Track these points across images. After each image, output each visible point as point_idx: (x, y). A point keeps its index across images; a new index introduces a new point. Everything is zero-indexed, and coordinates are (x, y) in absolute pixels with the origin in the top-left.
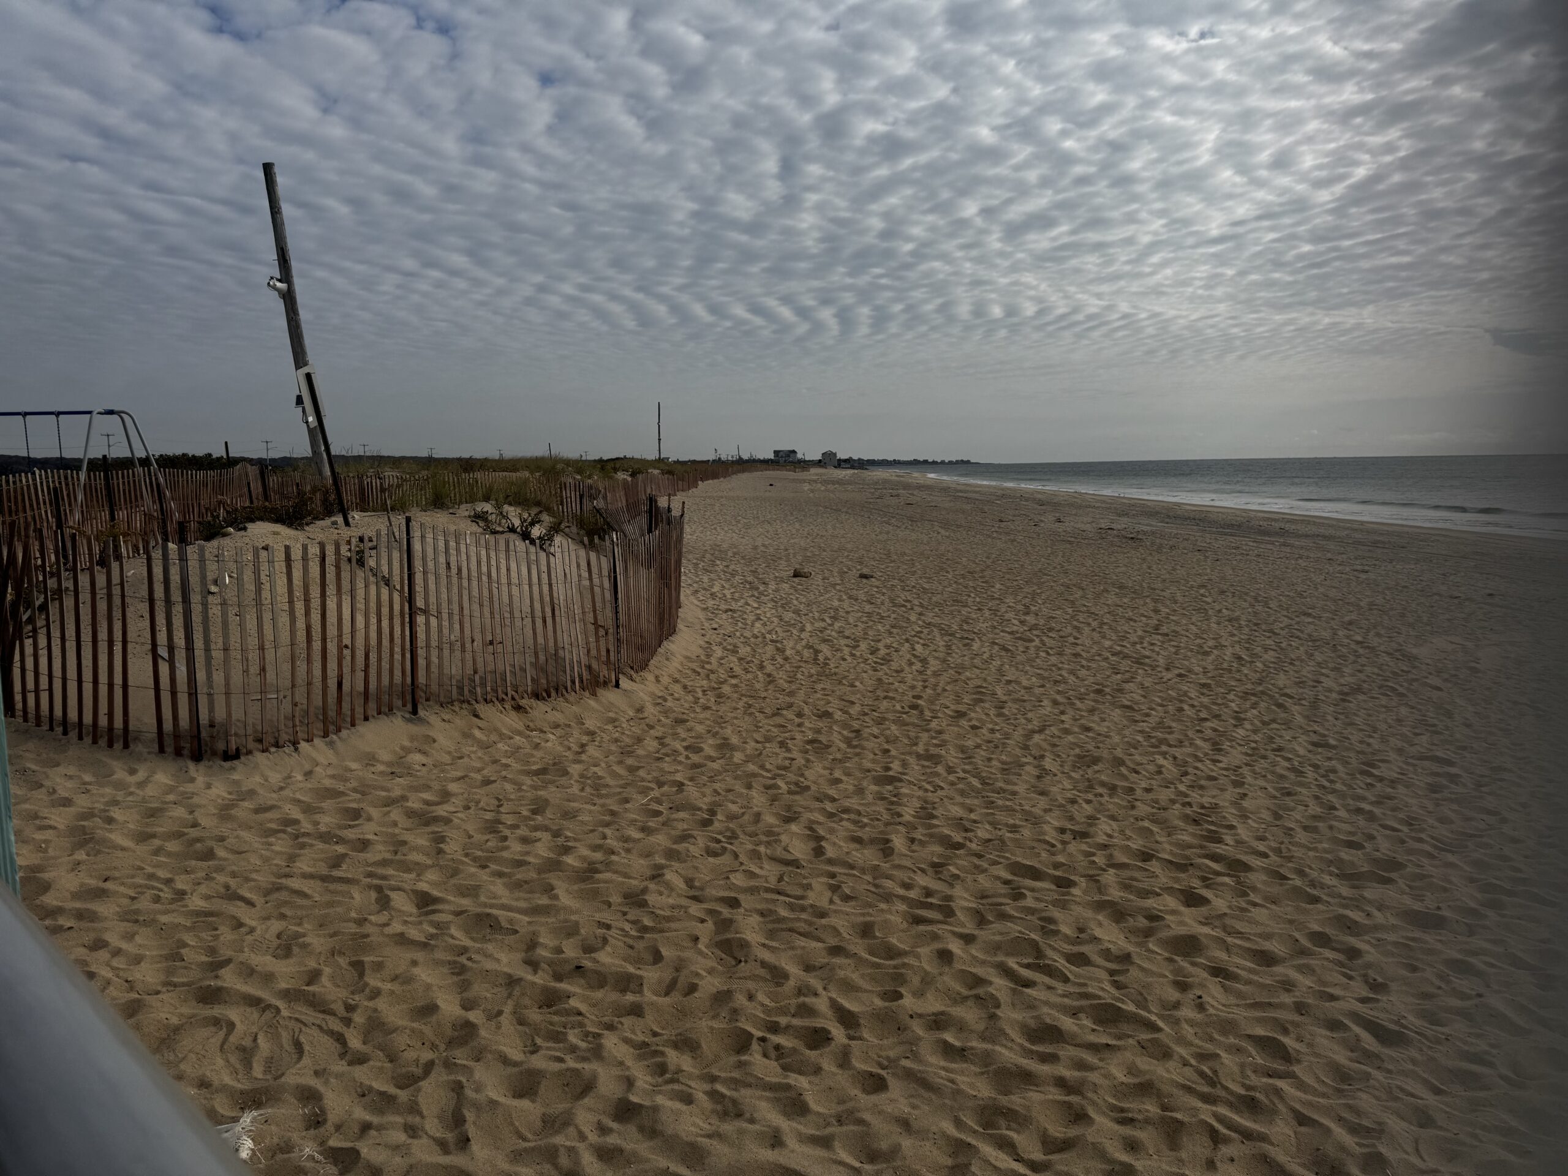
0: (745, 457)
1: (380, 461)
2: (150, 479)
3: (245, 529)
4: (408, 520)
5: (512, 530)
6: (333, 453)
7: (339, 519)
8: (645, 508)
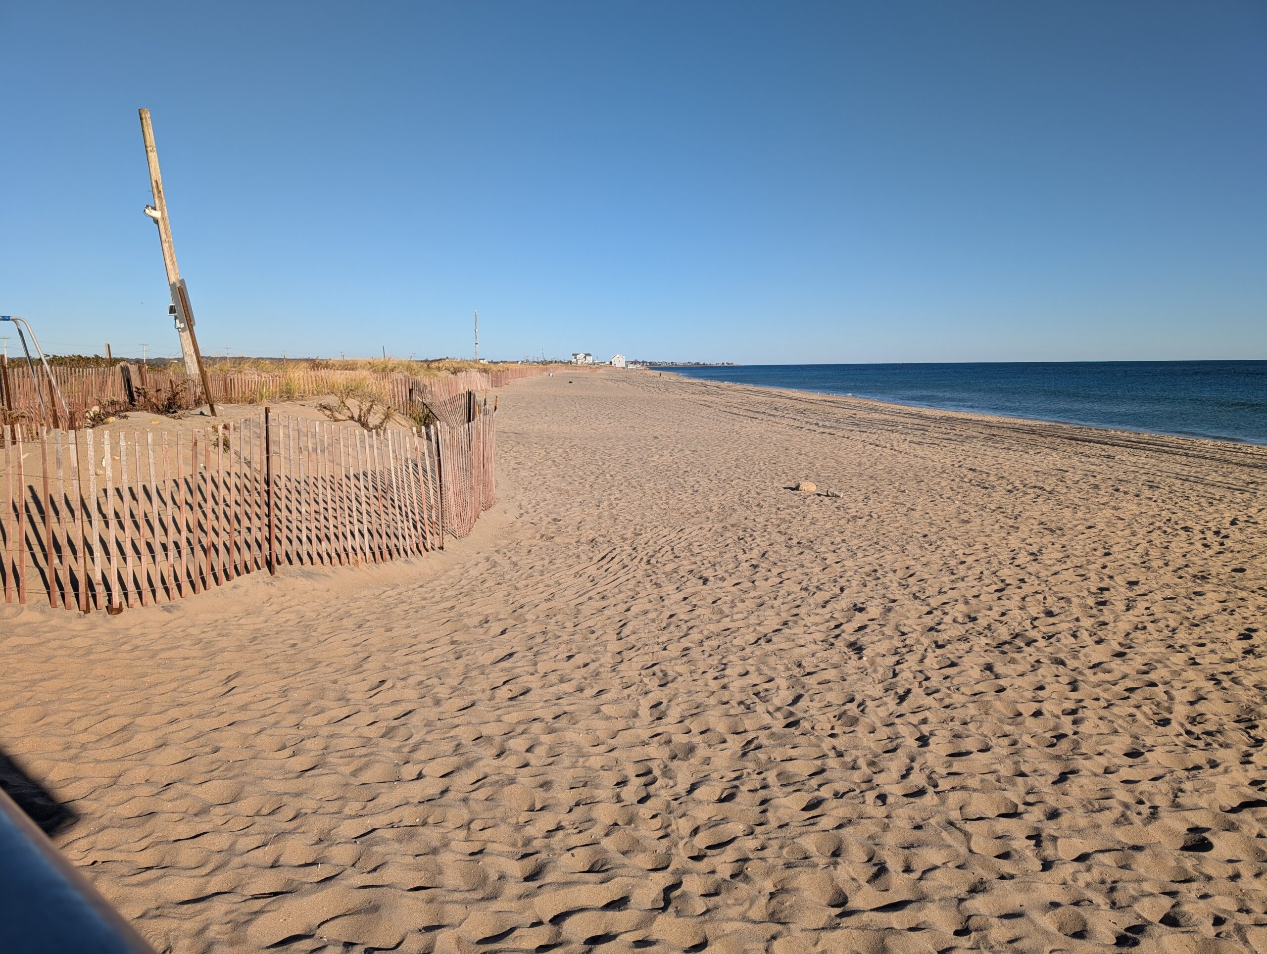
0: (549, 359)
1: (239, 361)
2: (43, 375)
3: (125, 417)
4: (267, 411)
5: (352, 418)
6: (202, 354)
7: (206, 409)
8: (463, 401)
